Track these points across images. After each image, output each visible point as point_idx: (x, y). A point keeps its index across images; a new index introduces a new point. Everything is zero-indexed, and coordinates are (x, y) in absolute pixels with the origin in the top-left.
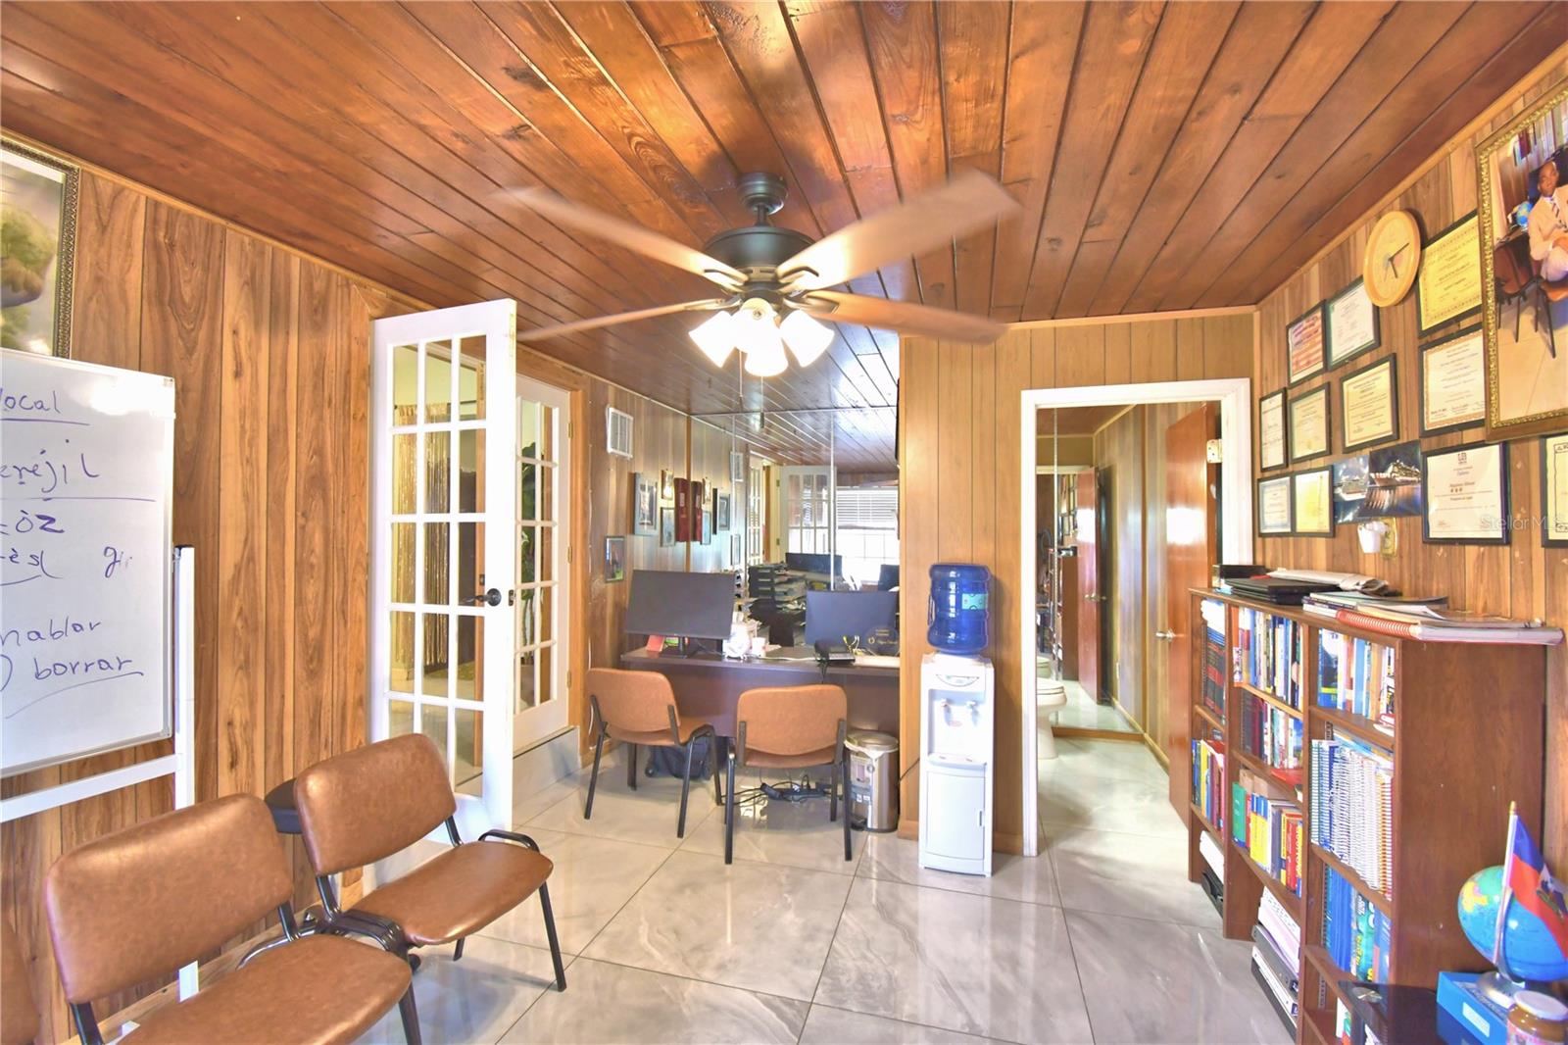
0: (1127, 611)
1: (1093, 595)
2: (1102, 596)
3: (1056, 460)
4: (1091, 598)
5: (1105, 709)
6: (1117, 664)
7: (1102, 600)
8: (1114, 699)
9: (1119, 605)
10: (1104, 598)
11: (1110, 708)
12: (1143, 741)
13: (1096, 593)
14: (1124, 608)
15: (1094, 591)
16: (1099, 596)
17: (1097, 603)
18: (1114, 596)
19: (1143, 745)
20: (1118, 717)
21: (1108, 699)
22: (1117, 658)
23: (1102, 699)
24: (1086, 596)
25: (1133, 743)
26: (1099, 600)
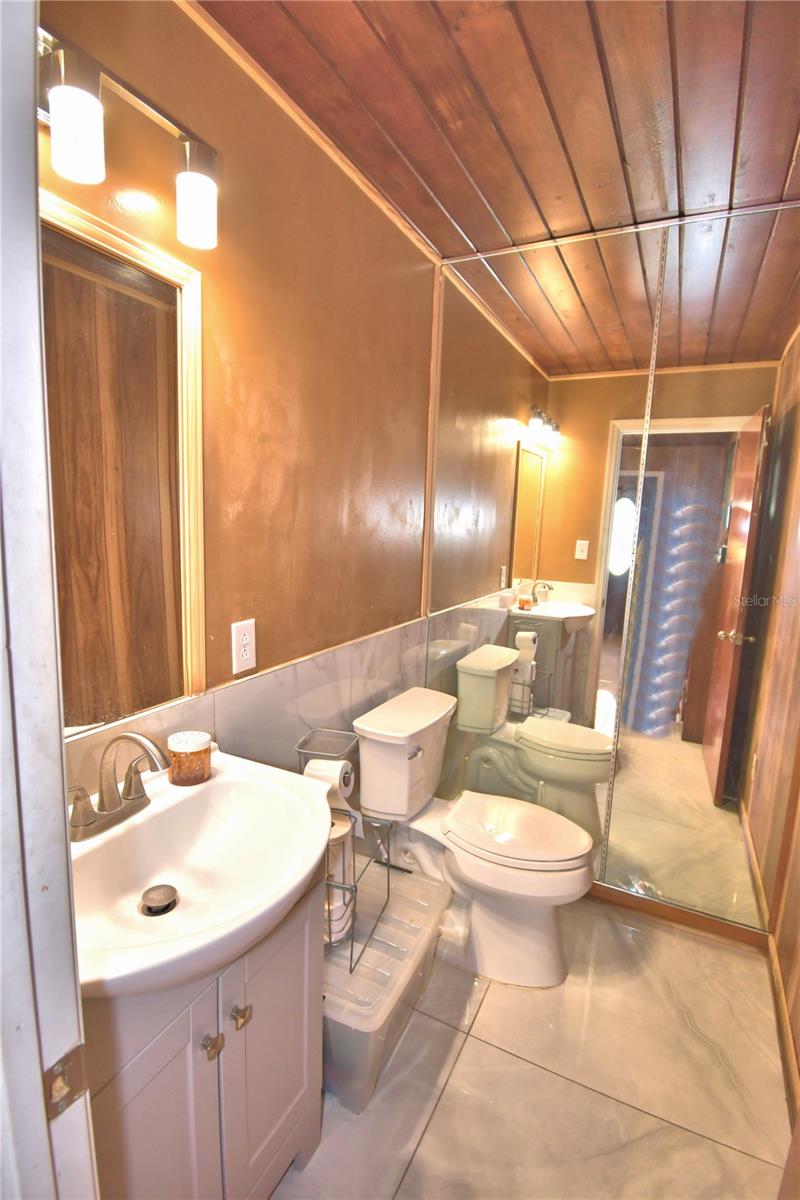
1: (732, 634)
2: (747, 633)
4: (728, 638)
5: (723, 820)
6: (755, 756)
7: (746, 643)
8: (743, 806)
10: (751, 639)
11: (734, 817)
12: (764, 950)
13: (737, 631)
14: (777, 670)
15: (735, 626)
16: (742, 636)
17: (736, 646)
18: (769, 640)
19: (763, 958)
20: (741, 846)
21: (735, 799)
22: (757, 746)
23: (723, 797)
24: (721, 633)
25: (744, 947)
26: (740, 643)
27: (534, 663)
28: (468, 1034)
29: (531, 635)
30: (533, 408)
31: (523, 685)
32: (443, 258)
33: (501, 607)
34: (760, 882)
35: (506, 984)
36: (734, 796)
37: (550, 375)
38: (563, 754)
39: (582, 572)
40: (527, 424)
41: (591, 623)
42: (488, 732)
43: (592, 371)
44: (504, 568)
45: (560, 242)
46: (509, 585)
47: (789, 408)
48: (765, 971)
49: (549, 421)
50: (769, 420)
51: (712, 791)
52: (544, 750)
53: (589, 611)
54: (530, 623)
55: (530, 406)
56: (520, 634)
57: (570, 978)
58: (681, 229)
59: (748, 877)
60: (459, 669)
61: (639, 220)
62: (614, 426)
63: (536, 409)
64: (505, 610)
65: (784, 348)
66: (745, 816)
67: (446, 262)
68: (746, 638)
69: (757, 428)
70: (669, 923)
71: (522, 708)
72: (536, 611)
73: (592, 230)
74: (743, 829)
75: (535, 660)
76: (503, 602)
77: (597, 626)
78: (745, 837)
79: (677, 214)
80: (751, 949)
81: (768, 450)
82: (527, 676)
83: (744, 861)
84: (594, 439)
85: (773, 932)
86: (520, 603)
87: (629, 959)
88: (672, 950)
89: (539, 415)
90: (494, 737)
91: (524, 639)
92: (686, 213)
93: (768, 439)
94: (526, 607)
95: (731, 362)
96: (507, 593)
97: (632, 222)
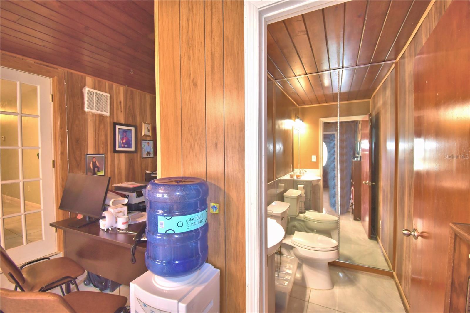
0: (386, 193)
1: (367, 182)
2: (372, 182)
3: (339, 114)
4: (366, 183)
5: (372, 243)
6: (380, 221)
7: (372, 185)
8: (378, 238)
9: (382, 189)
10: (374, 183)
11: (376, 242)
12: (392, 277)
13: (369, 181)
14: (384, 191)
15: (368, 180)
16: (371, 182)
17: (369, 186)
18: (379, 183)
19: (392, 280)
20: (379, 250)
21: (375, 236)
22: (380, 217)
23: (371, 236)
24: (364, 182)
25: (386, 277)
26: (370, 185)
27: (304, 195)
28: (309, 302)
29: (302, 186)
30: (296, 116)
31: (302, 202)
32: (275, 80)
33: (290, 178)
34: (388, 258)
35: (316, 289)
36: (375, 235)
37: (299, 105)
38: (319, 222)
39: (315, 166)
40: (295, 121)
41: (320, 182)
42: (294, 216)
43: (312, 104)
44: (292, 165)
45: (309, 75)
46: (293, 171)
47: (376, 113)
48: (394, 283)
49: (301, 120)
50: (371, 117)
51: (367, 235)
52: (313, 221)
53: (319, 178)
54: (302, 182)
55: (295, 116)
56: (299, 186)
57: (335, 287)
58: (342, 71)
59: (383, 258)
60: (284, 196)
61: (331, 69)
62: (321, 120)
63: (297, 116)
64: (292, 179)
65: (372, 95)
66: (379, 241)
67: (276, 81)
68: (372, 183)
69: (367, 119)
70: (362, 271)
71: (302, 210)
72: (302, 178)
73: (318, 72)
74: (379, 245)
75: (305, 194)
76: (292, 176)
77: (321, 183)
78: (380, 247)
79: (342, 67)
80: (388, 277)
81: (371, 126)
82: (303, 200)
83: (381, 254)
84: (315, 124)
85: (394, 271)
86: (297, 176)
87: (351, 281)
88: (364, 279)
89: (298, 118)
90: (297, 218)
91: (300, 188)
92: (344, 67)
93: (371, 123)
94: (299, 178)
95: (356, 100)
96: (292, 173)
97: (329, 70)
